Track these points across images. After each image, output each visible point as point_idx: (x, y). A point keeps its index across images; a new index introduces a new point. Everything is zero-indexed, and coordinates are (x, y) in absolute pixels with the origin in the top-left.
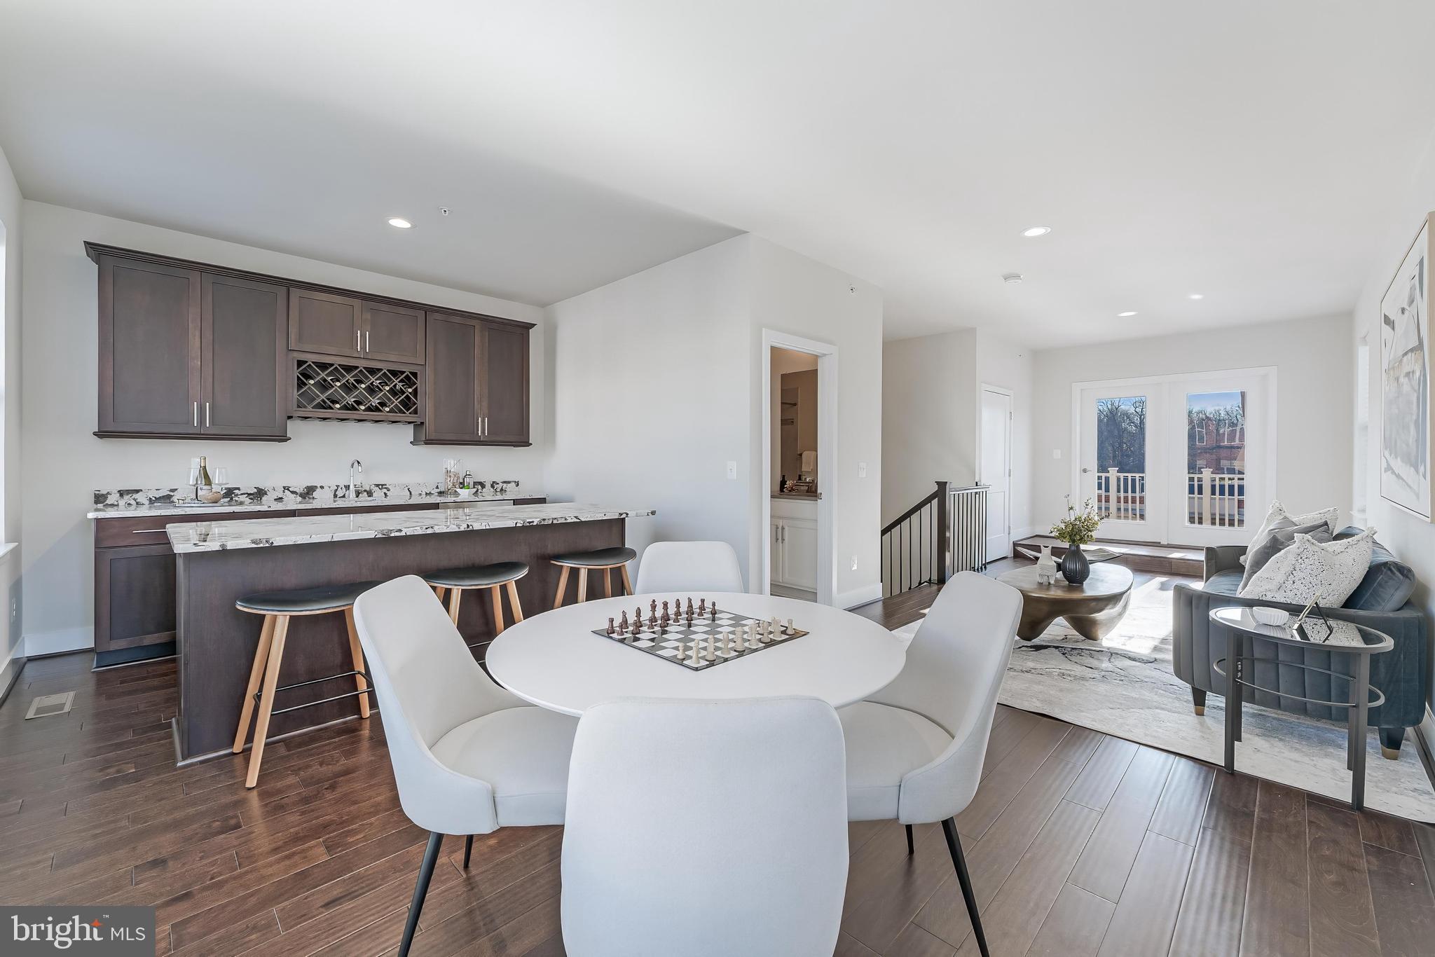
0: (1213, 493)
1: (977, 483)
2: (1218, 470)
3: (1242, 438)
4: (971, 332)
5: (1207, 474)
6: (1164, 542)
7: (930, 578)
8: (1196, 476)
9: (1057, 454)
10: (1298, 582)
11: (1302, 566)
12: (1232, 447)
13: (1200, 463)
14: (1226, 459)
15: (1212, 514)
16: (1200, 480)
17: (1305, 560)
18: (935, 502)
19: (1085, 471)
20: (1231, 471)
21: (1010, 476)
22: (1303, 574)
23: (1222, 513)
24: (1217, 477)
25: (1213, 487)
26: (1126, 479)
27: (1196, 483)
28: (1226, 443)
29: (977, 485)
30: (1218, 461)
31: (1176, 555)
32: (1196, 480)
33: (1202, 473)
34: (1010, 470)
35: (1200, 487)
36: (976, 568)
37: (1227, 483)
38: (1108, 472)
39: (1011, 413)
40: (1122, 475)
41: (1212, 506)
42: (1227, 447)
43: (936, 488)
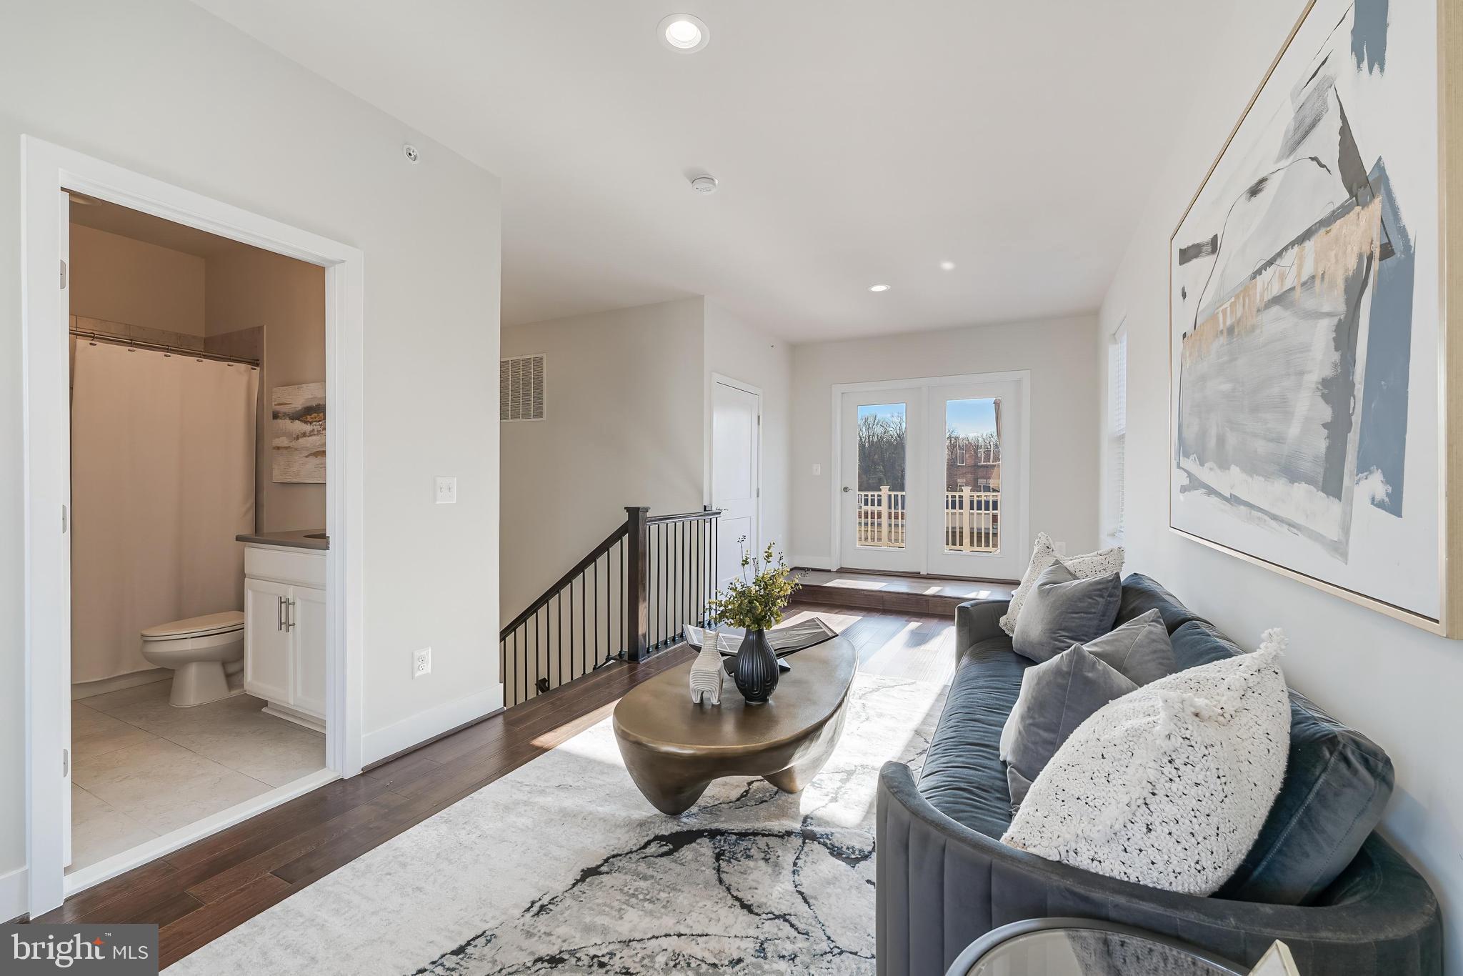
0: (972, 508)
1: (705, 507)
2: (976, 488)
3: (997, 459)
4: (699, 299)
5: (967, 492)
6: (923, 572)
7: (620, 652)
8: (957, 494)
9: (817, 469)
10: (1160, 831)
11: (1174, 786)
12: (986, 467)
13: (960, 481)
14: (983, 478)
15: (971, 528)
16: (961, 497)
17: (1182, 768)
18: (626, 538)
19: (846, 489)
20: (987, 489)
21: (758, 496)
22: (1175, 809)
23: (979, 527)
24: (975, 494)
25: (972, 502)
26: (896, 496)
27: (957, 499)
28: (982, 463)
29: (705, 510)
30: (976, 480)
31: (933, 590)
32: (957, 497)
33: (962, 491)
34: (758, 490)
35: (961, 503)
36: (706, 623)
37: (983, 499)
38: (880, 490)
39: (759, 417)
40: (893, 493)
41: (971, 521)
42: (982, 466)
43: (625, 517)
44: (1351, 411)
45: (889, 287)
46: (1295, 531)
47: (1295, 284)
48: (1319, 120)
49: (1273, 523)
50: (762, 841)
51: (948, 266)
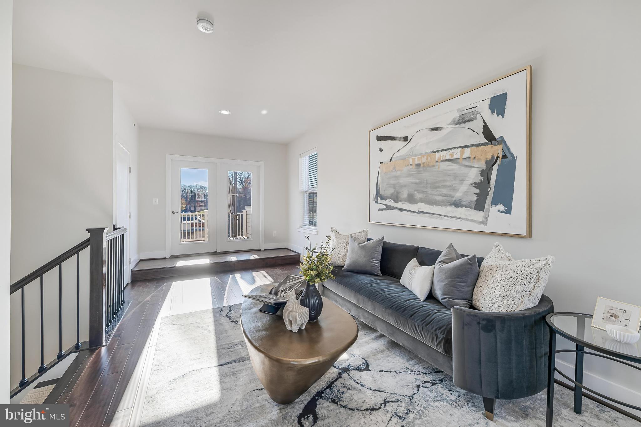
1: (114, 226)
9: (156, 201)
19: (173, 213)
21: (130, 218)
29: (114, 228)
34: (130, 213)
39: (130, 168)
44: (489, 191)
45: (230, 113)
46: (460, 219)
47: (459, 157)
48: (472, 120)
49: (447, 218)
50: (337, 383)
51: (264, 112)
